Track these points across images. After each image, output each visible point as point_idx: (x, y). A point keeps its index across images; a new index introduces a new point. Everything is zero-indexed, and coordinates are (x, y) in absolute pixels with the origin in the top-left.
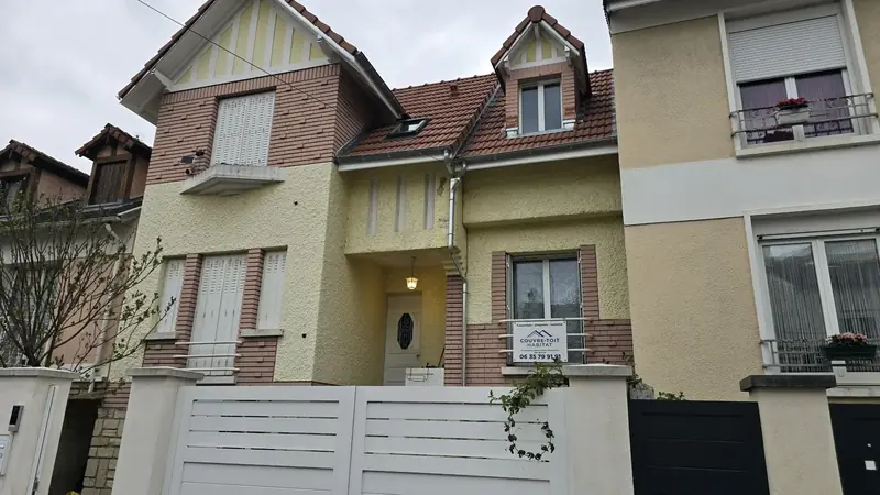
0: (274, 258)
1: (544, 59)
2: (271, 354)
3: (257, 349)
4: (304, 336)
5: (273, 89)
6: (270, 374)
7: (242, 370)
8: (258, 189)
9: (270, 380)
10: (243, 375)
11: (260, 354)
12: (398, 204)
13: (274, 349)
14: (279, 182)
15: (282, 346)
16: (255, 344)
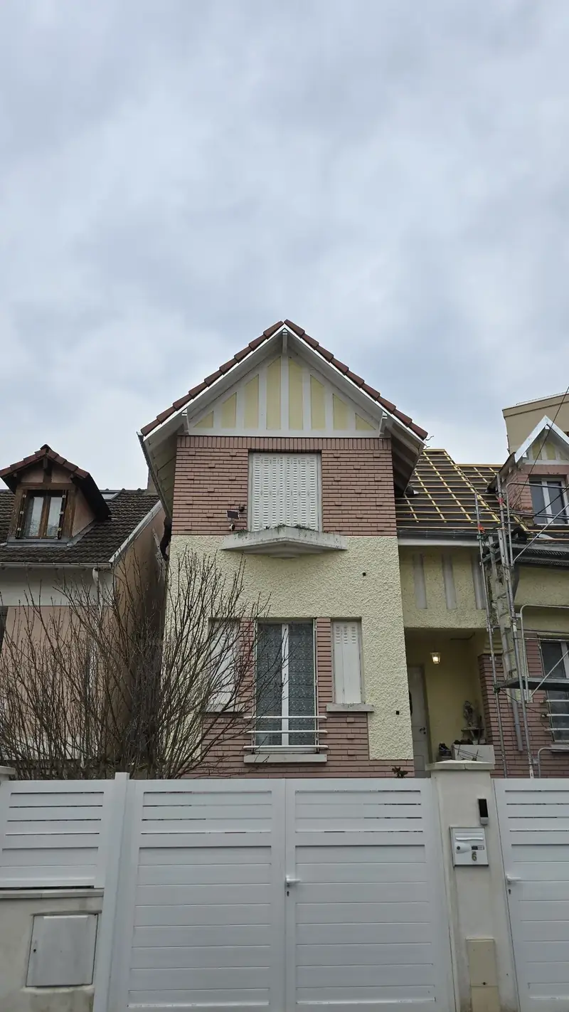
0: (342, 628)
1: (549, 459)
2: (362, 731)
3: (345, 725)
4: (398, 713)
5: (319, 452)
6: (365, 752)
7: (331, 747)
8: (317, 554)
9: (366, 758)
10: (333, 752)
11: (349, 730)
12: (445, 581)
13: (364, 725)
14: (343, 550)
15: (373, 723)
16: (343, 720)
